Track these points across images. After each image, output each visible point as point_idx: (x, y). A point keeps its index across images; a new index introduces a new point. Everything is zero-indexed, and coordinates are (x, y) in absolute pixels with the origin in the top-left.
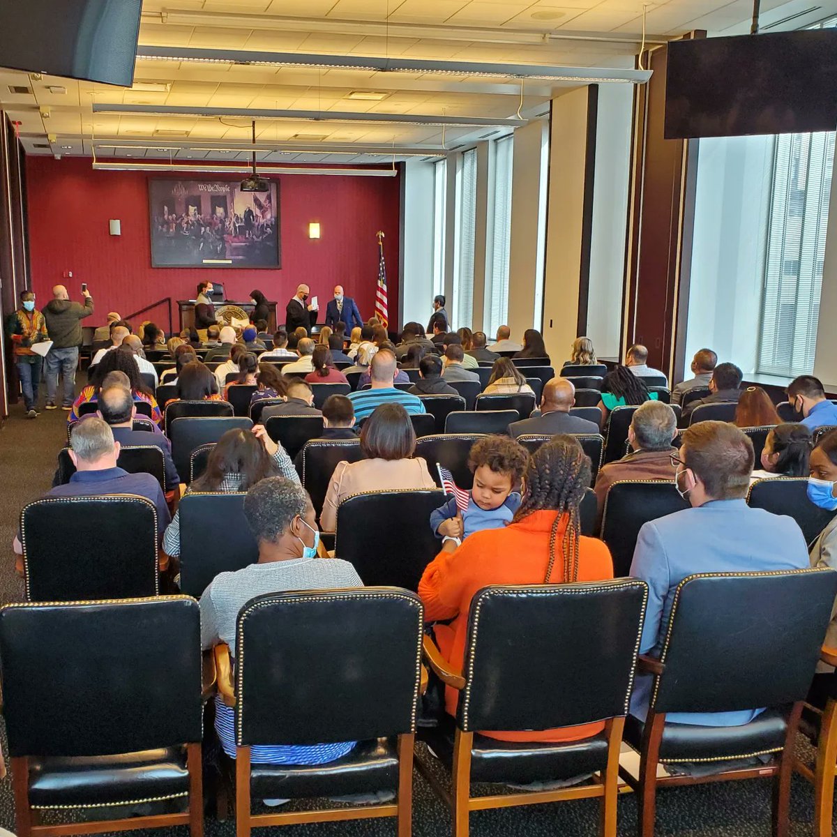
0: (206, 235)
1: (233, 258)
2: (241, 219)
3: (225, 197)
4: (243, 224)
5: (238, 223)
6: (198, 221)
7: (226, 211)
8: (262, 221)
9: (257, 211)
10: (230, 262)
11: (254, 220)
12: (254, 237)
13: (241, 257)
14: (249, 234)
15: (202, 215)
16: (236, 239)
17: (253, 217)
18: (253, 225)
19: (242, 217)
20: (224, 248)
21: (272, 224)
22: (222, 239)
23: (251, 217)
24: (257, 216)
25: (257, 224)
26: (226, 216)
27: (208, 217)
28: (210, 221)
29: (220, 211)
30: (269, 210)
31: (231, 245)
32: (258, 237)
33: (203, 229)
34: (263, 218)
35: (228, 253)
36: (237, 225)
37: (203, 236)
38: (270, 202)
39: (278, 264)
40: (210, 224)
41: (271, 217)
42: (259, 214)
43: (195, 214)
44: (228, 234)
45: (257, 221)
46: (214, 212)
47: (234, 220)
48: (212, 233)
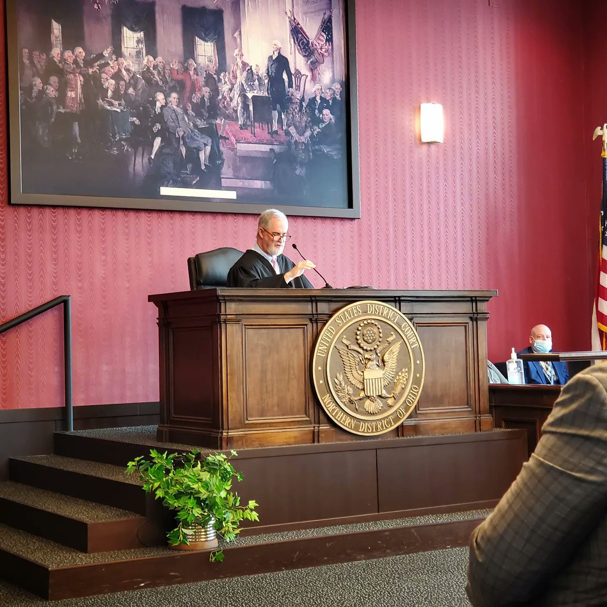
0: (167, 114)
1: (239, 183)
2: (260, 79)
3: (218, 14)
4: (266, 94)
5: (252, 87)
6: (147, 74)
7: (221, 50)
8: (310, 89)
9: (298, 62)
10: (232, 195)
11: (290, 86)
12: (292, 130)
13: (258, 184)
14: (280, 121)
15: (159, 59)
16: (247, 134)
17: (289, 75)
18: (290, 100)
19: (262, 72)
20: (215, 156)
21: (334, 99)
22: (211, 132)
23: (285, 76)
24: (298, 72)
25: (298, 96)
26: (222, 66)
27: (176, 66)
28: (180, 77)
29: (205, 50)
30: (327, 60)
31: (233, 149)
32: (302, 133)
33: (160, 96)
34: (314, 78)
35: (226, 171)
36: (250, 95)
37: (160, 118)
38: (330, 40)
39: (350, 205)
40: (180, 86)
41: (333, 81)
42: (305, 71)
43: (139, 53)
44: (227, 117)
45: (298, 87)
46: (190, 51)
47: (241, 78)
48: (186, 111)
